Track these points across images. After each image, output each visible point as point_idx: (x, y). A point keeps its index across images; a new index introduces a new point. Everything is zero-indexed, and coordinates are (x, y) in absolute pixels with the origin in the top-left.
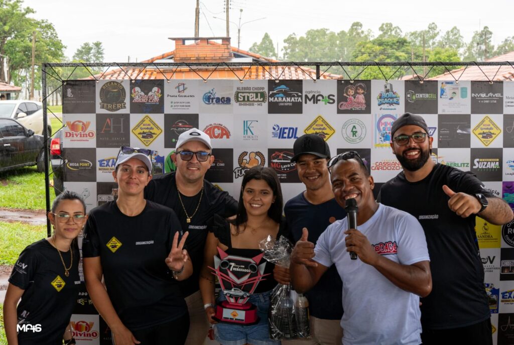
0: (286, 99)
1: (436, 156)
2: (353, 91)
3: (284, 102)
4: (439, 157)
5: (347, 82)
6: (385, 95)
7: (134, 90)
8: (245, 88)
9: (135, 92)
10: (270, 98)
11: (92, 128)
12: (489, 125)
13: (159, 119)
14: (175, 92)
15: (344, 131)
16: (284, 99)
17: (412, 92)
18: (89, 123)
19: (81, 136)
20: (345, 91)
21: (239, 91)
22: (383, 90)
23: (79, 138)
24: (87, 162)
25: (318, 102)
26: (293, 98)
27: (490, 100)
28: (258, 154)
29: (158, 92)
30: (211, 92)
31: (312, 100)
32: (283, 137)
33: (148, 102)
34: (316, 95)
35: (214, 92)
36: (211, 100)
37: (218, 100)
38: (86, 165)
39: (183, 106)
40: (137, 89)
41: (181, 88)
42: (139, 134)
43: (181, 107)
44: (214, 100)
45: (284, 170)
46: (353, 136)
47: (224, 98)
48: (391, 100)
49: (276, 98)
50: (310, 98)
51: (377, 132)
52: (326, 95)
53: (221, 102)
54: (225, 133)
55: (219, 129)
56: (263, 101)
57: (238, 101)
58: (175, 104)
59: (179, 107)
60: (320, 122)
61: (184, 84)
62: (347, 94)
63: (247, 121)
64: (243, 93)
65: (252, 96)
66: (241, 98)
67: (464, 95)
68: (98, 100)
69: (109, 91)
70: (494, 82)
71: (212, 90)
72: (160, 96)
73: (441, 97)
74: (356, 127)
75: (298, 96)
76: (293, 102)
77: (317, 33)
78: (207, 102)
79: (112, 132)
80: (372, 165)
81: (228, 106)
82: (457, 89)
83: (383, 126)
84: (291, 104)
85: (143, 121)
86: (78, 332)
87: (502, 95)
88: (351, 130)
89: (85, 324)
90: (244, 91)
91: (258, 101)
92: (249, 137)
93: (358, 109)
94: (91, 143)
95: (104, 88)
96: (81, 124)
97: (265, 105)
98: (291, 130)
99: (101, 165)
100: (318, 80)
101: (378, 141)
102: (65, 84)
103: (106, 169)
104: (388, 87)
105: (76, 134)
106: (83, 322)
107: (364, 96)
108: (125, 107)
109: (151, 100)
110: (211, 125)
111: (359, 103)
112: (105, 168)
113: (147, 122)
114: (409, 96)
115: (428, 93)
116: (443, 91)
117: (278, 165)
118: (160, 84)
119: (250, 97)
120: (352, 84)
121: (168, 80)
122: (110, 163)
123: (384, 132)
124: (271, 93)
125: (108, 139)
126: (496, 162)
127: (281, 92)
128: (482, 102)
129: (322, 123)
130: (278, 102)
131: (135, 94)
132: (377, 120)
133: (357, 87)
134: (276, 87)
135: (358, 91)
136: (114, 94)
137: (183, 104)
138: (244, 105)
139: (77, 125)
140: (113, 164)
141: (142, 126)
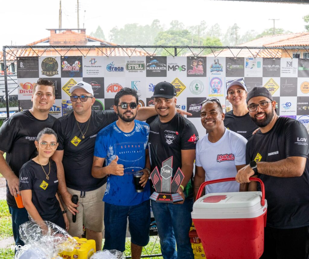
0: (157, 68)
2: (196, 63)
3: (156, 70)
6: (214, 66)
8: (132, 62)
9: (64, 64)
10: (147, 67)
12: (273, 84)
14: (89, 64)
15: (191, 87)
16: (156, 68)
17: (230, 64)
19: (30, 92)
20: (191, 63)
21: (129, 63)
22: (214, 63)
23: (28, 93)
25: (176, 70)
26: (161, 68)
27: (273, 69)
28: (141, 101)
29: (79, 64)
30: (112, 64)
31: (172, 68)
33: (72, 70)
34: (175, 65)
35: (113, 64)
36: (111, 69)
37: (116, 69)
39: (94, 73)
40: (65, 62)
41: (93, 61)
42: (67, 90)
43: (93, 73)
44: (114, 69)
46: (196, 90)
47: (119, 67)
48: (218, 69)
49: (151, 68)
50: (171, 67)
51: (210, 87)
52: (180, 65)
53: (117, 70)
55: (117, 87)
56: (143, 69)
57: (128, 69)
58: (90, 72)
59: (92, 73)
60: (177, 82)
62: (193, 65)
63: (133, 82)
64: (131, 64)
65: (136, 66)
66: (130, 68)
67: (259, 66)
68: (40, 70)
69: (48, 64)
70: (275, 58)
71: (112, 63)
72: (80, 66)
73: (246, 67)
74: (198, 85)
75: (164, 66)
76: (161, 70)
78: (109, 70)
81: (122, 72)
82: (255, 62)
83: (213, 84)
84: (159, 71)
85: (69, 82)
87: (280, 66)
88: (195, 87)
90: (131, 63)
91: (140, 69)
93: (199, 74)
95: (44, 62)
96: (30, 84)
97: (145, 72)
100: (176, 57)
101: (211, 93)
102: (19, 59)
104: (216, 61)
105: (26, 91)
107: (203, 66)
108: (58, 74)
109: (74, 69)
110: (112, 84)
111: (199, 71)
113: (72, 83)
114: (228, 66)
115: (239, 65)
116: (247, 64)
118: (80, 59)
120: (195, 59)
121: (85, 56)
123: (214, 87)
124: (148, 64)
126: (276, 105)
127: (154, 64)
128: (269, 70)
129: (178, 82)
130: (152, 70)
131: (64, 65)
132: (210, 80)
133: (198, 61)
134: (151, 61)
135: (199, 63)
136: (50, 66)
137: (94, 72)
138: (132, 71)
139: (27, 85)
140: (51, 109)
141: (69, 85)
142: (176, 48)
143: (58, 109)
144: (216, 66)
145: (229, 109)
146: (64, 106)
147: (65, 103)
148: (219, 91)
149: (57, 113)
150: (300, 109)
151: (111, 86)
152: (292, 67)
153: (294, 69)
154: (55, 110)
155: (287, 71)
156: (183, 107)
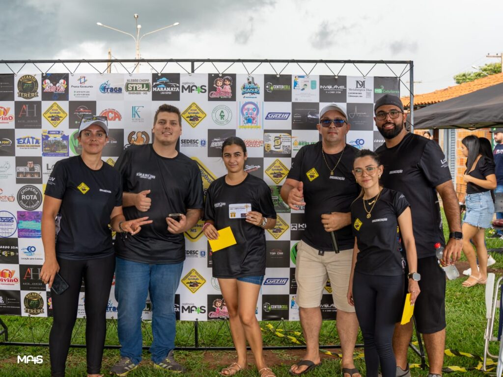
0: (167, 89)
1: (290, 137)
2: (221, 83)
3: (165, 91)
4: (294, 137)
5: (217, 76)
6: (247, 86)
7: (45, 82)
8: (133, 80)
9: (45, 84)
10: (153, 88)
11: (12, 113)
13: (64, 105)
14: (78, 84)
15: (214, 115)
16: (165, 89)
17: (270, 84)
18: (9, 109)
19: (3, 119)
20: (214, 82)
21: (129, 82)
22: (246, 82)
23: (1, 120)
24: (7, 140)
25: (193, 91)
27: (336, 91)
28: (144, 133)
29: (64, 83)
30: (107, 83)
31: (188, 90)
33: (56, 91)
34: (191, 85)
35: (109, 84)
36: (106, 90)
37: (112, 90)
38: (7, 142)
39: (84, 95)
40: (48, 81)
41: (83, 80)
42: (49, 117)
44: (109, 90)
46: (221, 119)
47: (116, 88)
48: (253, 90)
49: (158, 89)
50: (186, 87)
51: (241, 116)
52: (199, 85)
53: (114, 92)
55: (112, 113)
56: (148, 90)
57: (128, 90)
58: (78, 93)
59: (81, 96)
60: (194, 108)
61: (84, 77)
62: (216, 85)
63: (135, 107)
64: (132, 84)
65: (139, 87)
66: (130, 88)
67: (313, 87)
68: (16, 90)
69: (25, 83)
70: (338, 76)
72: (65, 86)
73: (294, 88)
74: (224, 112)
75: (176, 87)
76: (172, 92)
78: (103, 92)
79: (27, 115)
81: (120, 94)
82: (308, 81)
83: (246, 111)
84: (170, 93)
85: (52, 107)
86: (3, 278)
87: (346, 87)
88: (219, 114)
89: (8, 272)
90: (132, 82)
91: (144, 90)
92: (137, 119)
93: (225, 97)
94: (11, 125)
95: (21, 80)
96: (3, 109)
97: (150, 94)
99: (18, 143)
100: (192, 74)
101: (242, 123)
103: (23, 146)
104: (251, 80)
106: (7, 270)
107: (231, 86)
108: (37, 96)
109: (58, 90)
110: (106, 110)
111: (226, 92)
112: (22, 145)
113: (55, 107)
115: (284, 85)
116: (296, 83)
118: (66, 77)
120: (220, 77)
121: (72, 74)
122: (26, 141)
123: (247, 116)
124: (154, 84)
125: (24, 121)
127: (162, 83)
128: (329, 92)
129: (196, 108)
130: (160, 92)
131: (46, 85)
132: (241, 106)
133: (224, 80)
134: (158, 80)
135: (225, 83)
136: (28, 86)
137: (84, 93)
138: (132, 93)
140: (28, 142)
141: (51, 111)
142: (193, 61)
143: (37, 142)
144: (250, 86)
145: (268, 146)
146: (44, 137)
147: (46, 134)
148: (254, 121)
149: (36, 146)
151: (106, 112)
152: (365, 89)
153: (368, 91)
154: (33, 143)
155: (357, 93)
156: (203, 143)
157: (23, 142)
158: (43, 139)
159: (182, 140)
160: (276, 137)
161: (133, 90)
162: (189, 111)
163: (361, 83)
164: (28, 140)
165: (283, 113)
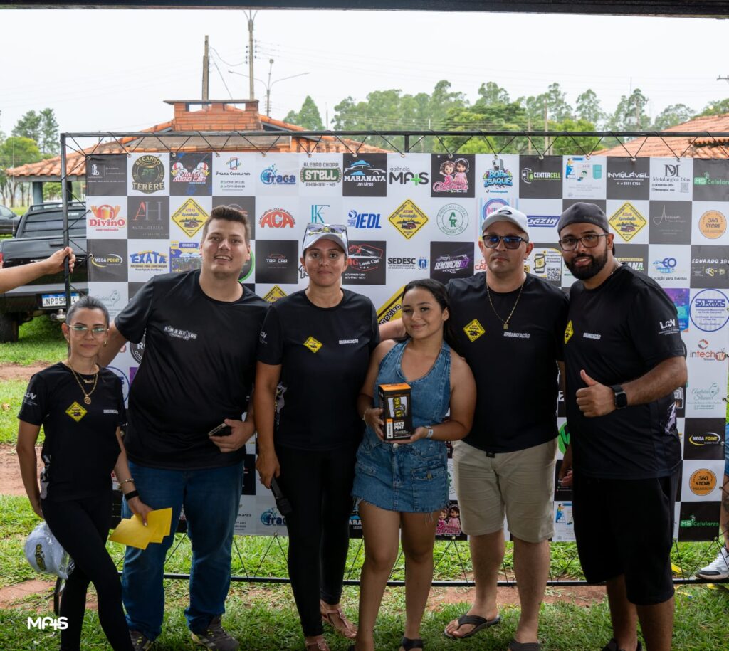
0: (366, 178)
2: (452, 169)
3: (363, 182)
6: (493, 173)
7: (175, 167)
8: (314, 164)
9: (176, 169)
11: (123, 214)
12: (631, 214)
13: (205, 203)
15: (440, 219)
16: (363, 177)
17: (529, 171)
18: (119, 208)
19: (109, 225)
20: (441, 167)
21: (307, 167)
22: (491, 167)
23: (106, 227)
24: (116, 257)
25: (407, 182)
26: (374, 177)
27: (633, 181)
29: (205, 169)
30: (272, 168)
31: (399, 180)
32: (361, 227)
33: (192, 181)
34: (404, 172)
35: (275, 169)
36: (271, 179)
37: (280, 179)
38: (115, 260)
39: (236, 186)
40: (179, 165)
41: (234, 164)
42: (181, 221)
43: (233, 188)
44: (275, 179)
45: (362, 269)
46: (452, 226)
47: (287, 176)
48: (501, 180)
49: (353, 177)
50: (396, 176)
53: (283, 182)
54: (289, 221)
55: (280, 216)
56: (336, 180)
57: (305, 180)
58: (226, 184)
59: (231, 188)
60: (408, 207)
61: (237, 159)
62: (444, 173)
63: (316, 206)
64: (311, 170)
65: (322, 174)
66: (308, 177)
67: (597, 175)
68: (130, 179)
69: (144, 168)
70: (637, 158)
71: (273, 166)
72: (207, 173)
73: (567, 177)
74: (456, 215)
75: (381, 174)
76: (374, 182)
77: (384, 96)
78: (266, 182)
79: (147, 219)
80: (475, 264)
81: (292, 186)
82: (589, 166)
84: (371, 185)
85: (186, 205)
87: (648, 175)
88: (448, 218)
90: (312, 168)
91: (330, 180)
93: (458, 191)
94: (121, 233)
95: (138, 164)
96: (109, 209)
97: (340, 185)
98: (372, 218)
99: (133, 261)
100: (406, 154)
102: (89, 158)
103: (140, 266)
105: (102, 222)
107: (466, 174)
108: (163, 188)
109: (196, 179)
110: (270, 210)
111: (459, 184)
112: (139, 264)
113: (191, 206)
114: (524, 175)
115: (550, 172)
116: (569, 169)
117: (355, 262)
118: (207, 158)
119: (320, 175)
120: (450, 159)
122: (145, 259)
124: (346, 170)
125: (142, 228)
126: (639, 262)
127: (359, 168)
128: (622, 184)
129: (411, 209)
130: (356, 182)
131: (176, 171)
132: (483, 205)
133: (457, 164)
134: (353, 163)
135: (459, 169)
136: (149, 172)
138: (312, 185)
139: (104, 211)
140: (149, 259)
141: (184, 211)
142: (407, 135)
143: (163, 260)
144: (497, 174)
146: (173, 253)
147: (177, 248)
149: (160, 266)
150: (698, 273)
151: (270, 214)
152: (679, 178)
153: (683, 182)
154: (156, 262)
155: (666, 185)
156: (422, 263)
157: (140, 259)
158: (171, 254)
159: (389, 259)
160: (537, 255)
161: (312, 179)
162: (402, 213)
163: (672, 169)
164: (149, 256)
165: (548, 217)
